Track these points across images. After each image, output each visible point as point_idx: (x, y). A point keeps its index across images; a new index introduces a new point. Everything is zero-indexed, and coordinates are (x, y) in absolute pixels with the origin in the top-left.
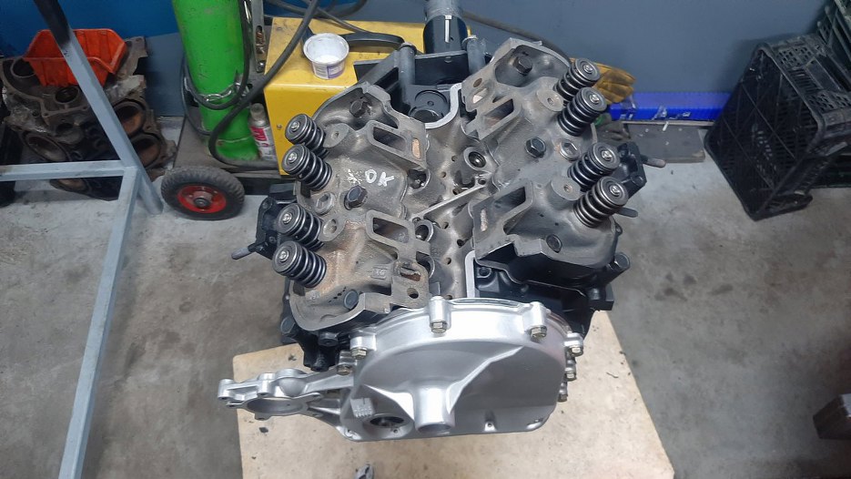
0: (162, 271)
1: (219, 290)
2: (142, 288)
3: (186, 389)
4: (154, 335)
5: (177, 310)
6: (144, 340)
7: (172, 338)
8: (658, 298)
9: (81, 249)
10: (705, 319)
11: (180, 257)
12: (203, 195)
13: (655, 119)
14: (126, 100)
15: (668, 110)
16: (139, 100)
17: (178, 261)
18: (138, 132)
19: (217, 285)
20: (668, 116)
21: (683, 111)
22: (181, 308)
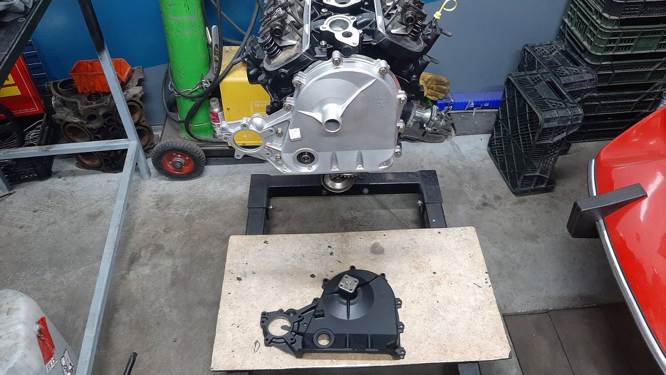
0: (152, 210)
1: (190, 219)
2: (139, 221)
3: (169, 276)
4: (146, 247)
5: (162, 232)
6: (141, 249)
7: (159, 248)
8: (478, 208)
9: (97, 202)
10: (510, 219)
11: (163, 202)
13: (468, 109)
14: (131, 101)
15: (474, 102)
16: (139, 101)
17: (162, 204)
18: (137, 124)
19: (188, 216)
20: (475, 106)
21: (485, 102)
22: (165, 231)
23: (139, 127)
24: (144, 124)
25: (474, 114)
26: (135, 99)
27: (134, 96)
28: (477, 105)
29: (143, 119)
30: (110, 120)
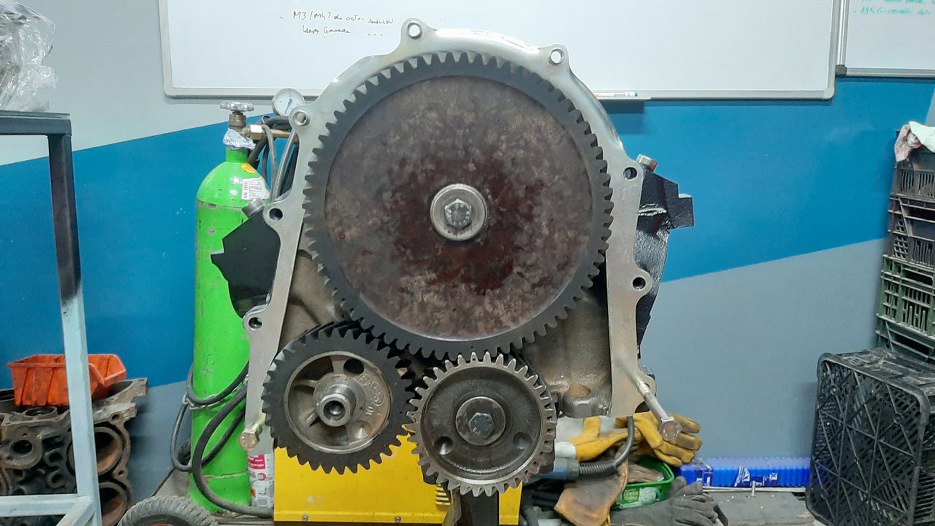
13: (739, 486)
14: (106, 424)
15: (750, 471)
16: (120, 426)
18: (104, 477)
20: (752, 479)
21: (768, 472)
23: (108, 484)
24: (122, 478)
25: (753, 495)
26: (113, 423)
27: (115, 416)
28: (757, 476)
29: (122, 466)
30: (56, 457)
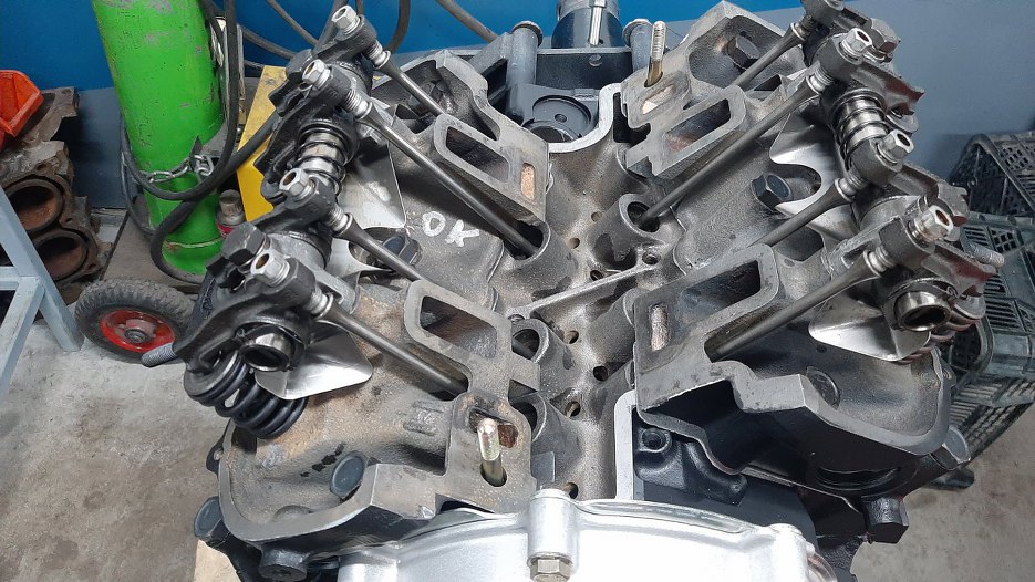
0: (67, 440)
1: (150, 473)
2: (31, 466)
4: (37, 545)
5: (79, 505)
6: (21, 548)
7: (66, 550)
11: (98, 419)
12: (142, 325)
14: (25, 179)
17: (93, 424)
18: (52, 225)
19: (149, 466)
22: (87, 503)
24: (72, 224)
29: (67, 214)
